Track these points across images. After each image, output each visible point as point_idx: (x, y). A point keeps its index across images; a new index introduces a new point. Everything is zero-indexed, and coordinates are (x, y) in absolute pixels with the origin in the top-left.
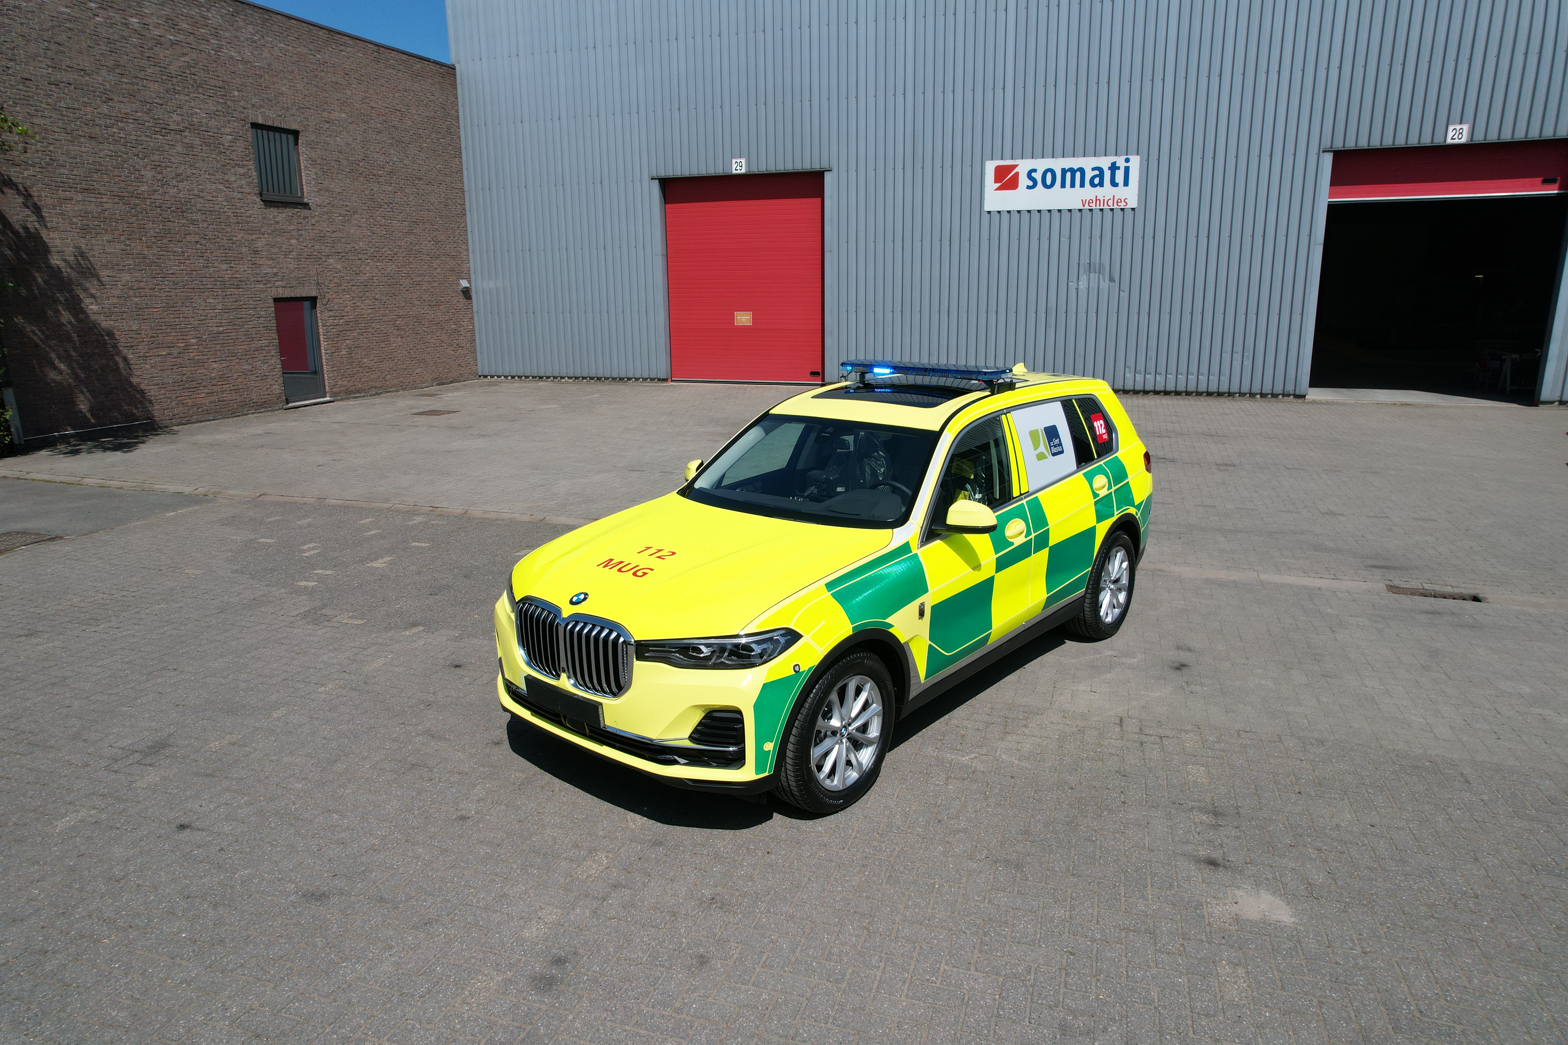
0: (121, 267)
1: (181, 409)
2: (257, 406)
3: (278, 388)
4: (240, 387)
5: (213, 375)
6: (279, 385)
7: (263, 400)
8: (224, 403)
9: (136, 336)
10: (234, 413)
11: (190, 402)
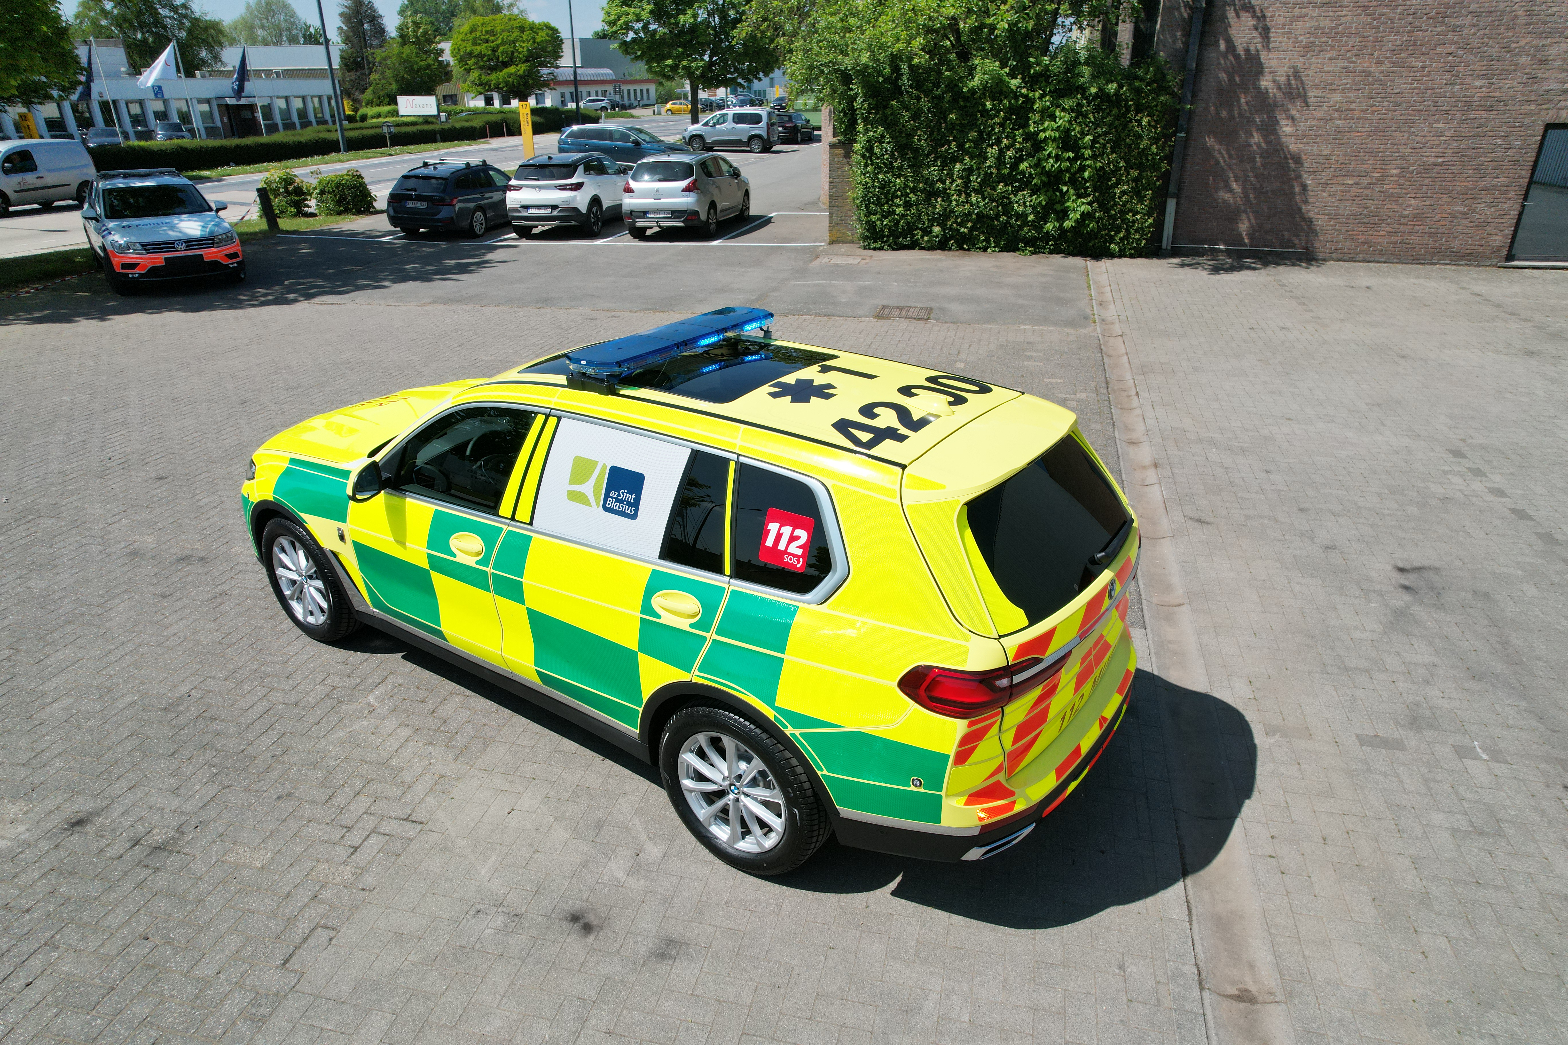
0: (1334, 87)
1: (1348, 244)
2: (1455, 256)
3: (1499, 239)
4: (1440, 231)
5: (1407, 212)
6: (1503, 236)
7: (1468, 251)
8: (1407, 246)
9: (1323, 161)
10: (1417, 260)
11: (1362, 239)
